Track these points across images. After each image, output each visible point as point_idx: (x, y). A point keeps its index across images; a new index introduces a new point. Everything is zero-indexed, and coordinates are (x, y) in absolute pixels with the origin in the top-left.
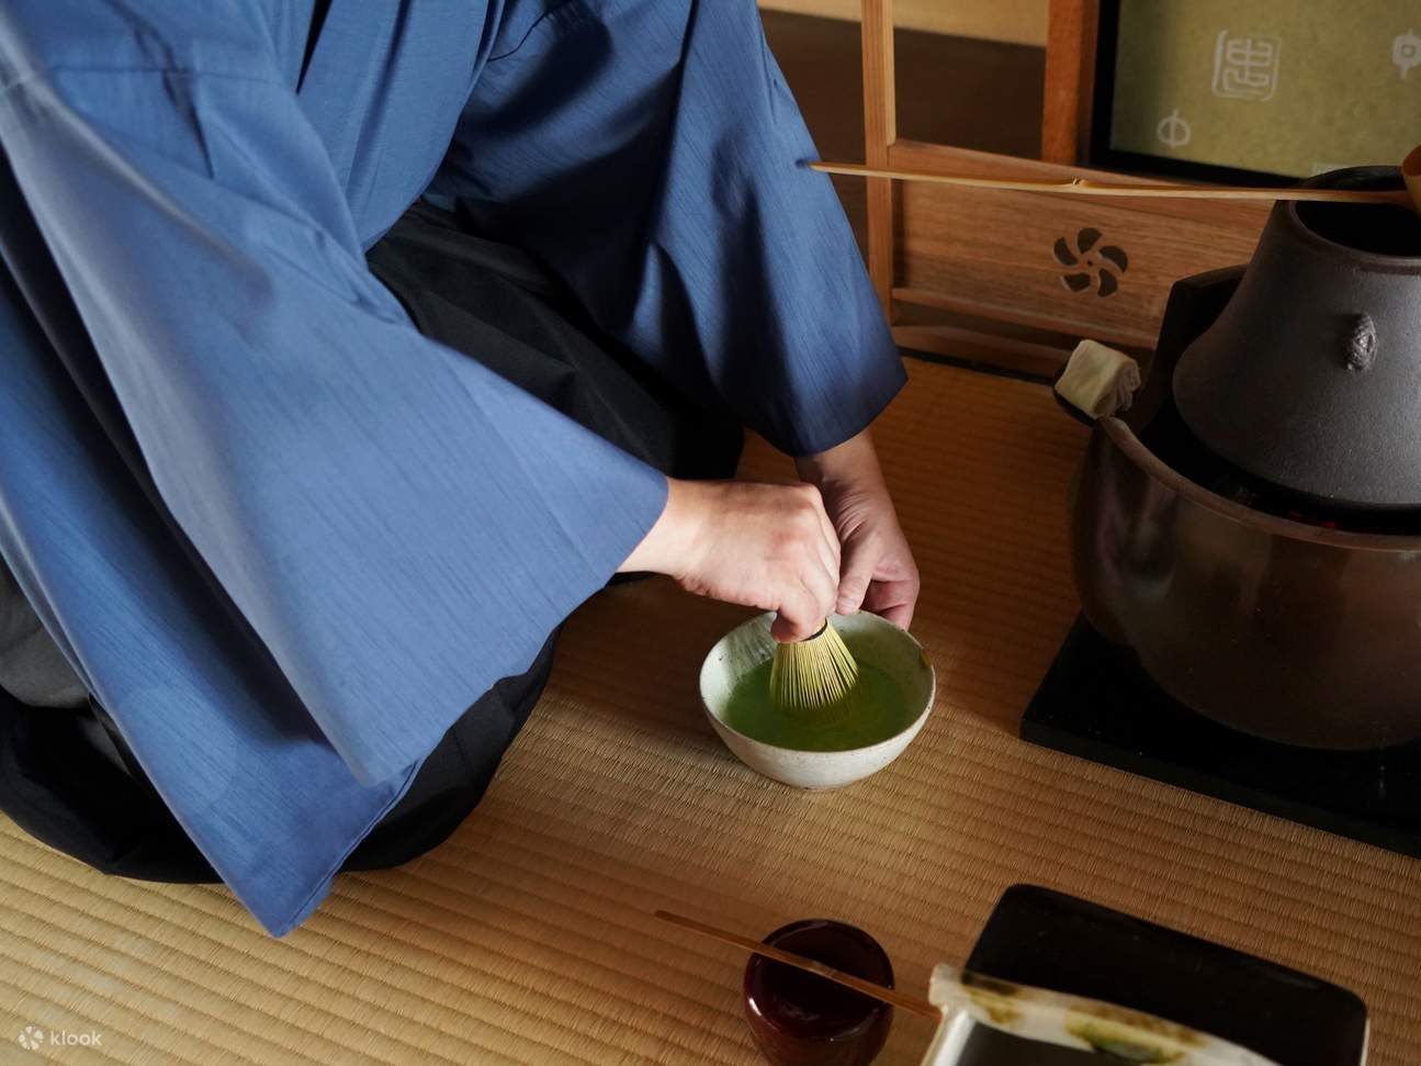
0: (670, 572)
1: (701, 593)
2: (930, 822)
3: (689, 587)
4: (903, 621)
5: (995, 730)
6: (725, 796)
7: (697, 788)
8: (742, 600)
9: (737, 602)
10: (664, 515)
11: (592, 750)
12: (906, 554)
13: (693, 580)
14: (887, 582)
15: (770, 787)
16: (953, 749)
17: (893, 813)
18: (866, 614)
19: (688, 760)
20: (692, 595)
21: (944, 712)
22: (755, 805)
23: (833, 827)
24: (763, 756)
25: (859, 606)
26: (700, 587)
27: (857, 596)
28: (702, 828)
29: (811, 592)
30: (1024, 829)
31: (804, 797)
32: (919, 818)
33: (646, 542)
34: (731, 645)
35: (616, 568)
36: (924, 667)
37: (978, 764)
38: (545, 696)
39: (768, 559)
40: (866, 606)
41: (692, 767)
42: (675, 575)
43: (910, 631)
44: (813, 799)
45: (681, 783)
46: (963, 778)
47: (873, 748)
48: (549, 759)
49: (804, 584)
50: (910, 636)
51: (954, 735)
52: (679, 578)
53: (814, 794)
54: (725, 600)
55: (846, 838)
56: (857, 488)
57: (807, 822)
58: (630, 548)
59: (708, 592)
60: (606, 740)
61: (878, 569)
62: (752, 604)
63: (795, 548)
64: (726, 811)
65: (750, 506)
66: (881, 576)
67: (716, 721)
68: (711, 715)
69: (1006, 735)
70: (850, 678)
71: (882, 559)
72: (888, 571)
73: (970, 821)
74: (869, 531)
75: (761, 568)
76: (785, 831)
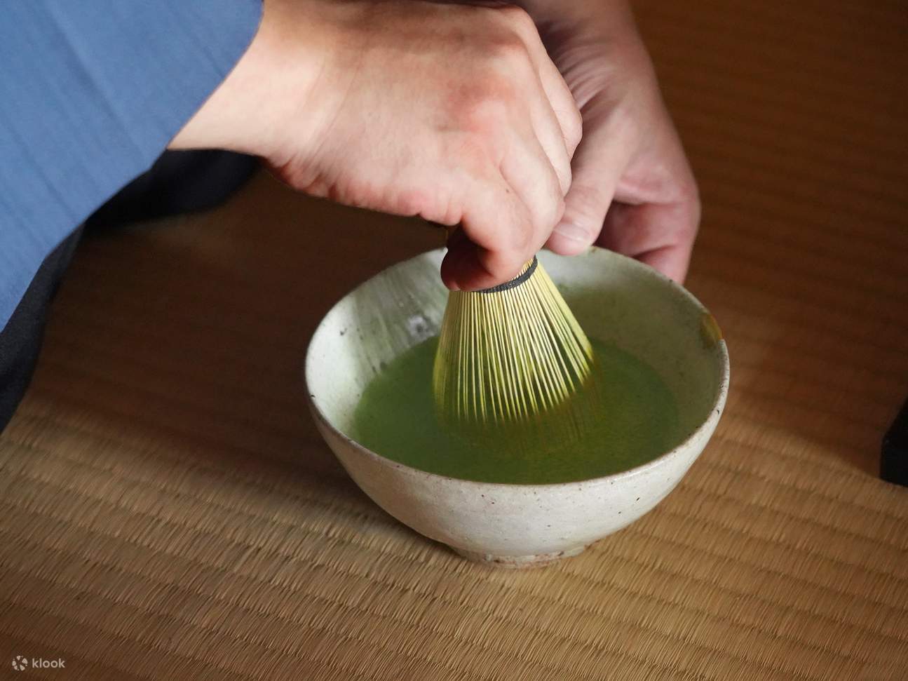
0: (264, 152)
1: (320, 191)
2: (720, 619)
3: (300, 180)
4: (673, 269)
5: (835, 463)
6: (349, 577)
7: (301, 563)
8: (393, 204)
9: (384, 209)
10: (257, 44)
11: (113, 499)
12: (676, 152)
13: (305, 167)
14: (643, 207)
15: (432, 561)
16: (759, 497)
17: (653, 604)
18: (605, 254)
19: (282, 516)
20: (302, 196)
21: (742, 433)
22: (405, 591)
23: (543, 628)
24: (419, 494)
25: (593, 237)
26: (320, 179)
27: (591, 222)
28: (311, 629)
29: (516, 192)
30: (887, 630)
31: (493, 578)
32: (699, 613)
33: (223, 93)
34: (359, 312)
35: (172, 136)
36: (709, 346)
37: (806, 521)
38: (26, 409)
39: (443, 129)
40: (604, 240)
41: (292, 527)
42: (273, 160)
43: (686, 284)
44: (508, 580)
45: (272, 555)
46: (778, 545)
47: (619, 479)
48: (35, 515)
49: (505, 178)
50: (684, 291)
51: (762, 473)
52: (279, 163)
53: (512, 571)
54: (363, 205)
55: (567, 646)
56: (589, 33)
57: (498, 619)
58: (197, 101)
59: (333, 190)
60: (135, 484)
61: (624, 178)
62: (413, 212)
63: (490, 111)
64: (353, 602)
65: (408, 40)
66: (633, 192)
67: (334, 433)
68: (326, 423)
69: (855, 472)
70: (580, 364)
71: (632, 162)
72: (644, 185)
73: (789, 617)
74: (614, 104)
75: (428, 146)
76: (458, 633)
